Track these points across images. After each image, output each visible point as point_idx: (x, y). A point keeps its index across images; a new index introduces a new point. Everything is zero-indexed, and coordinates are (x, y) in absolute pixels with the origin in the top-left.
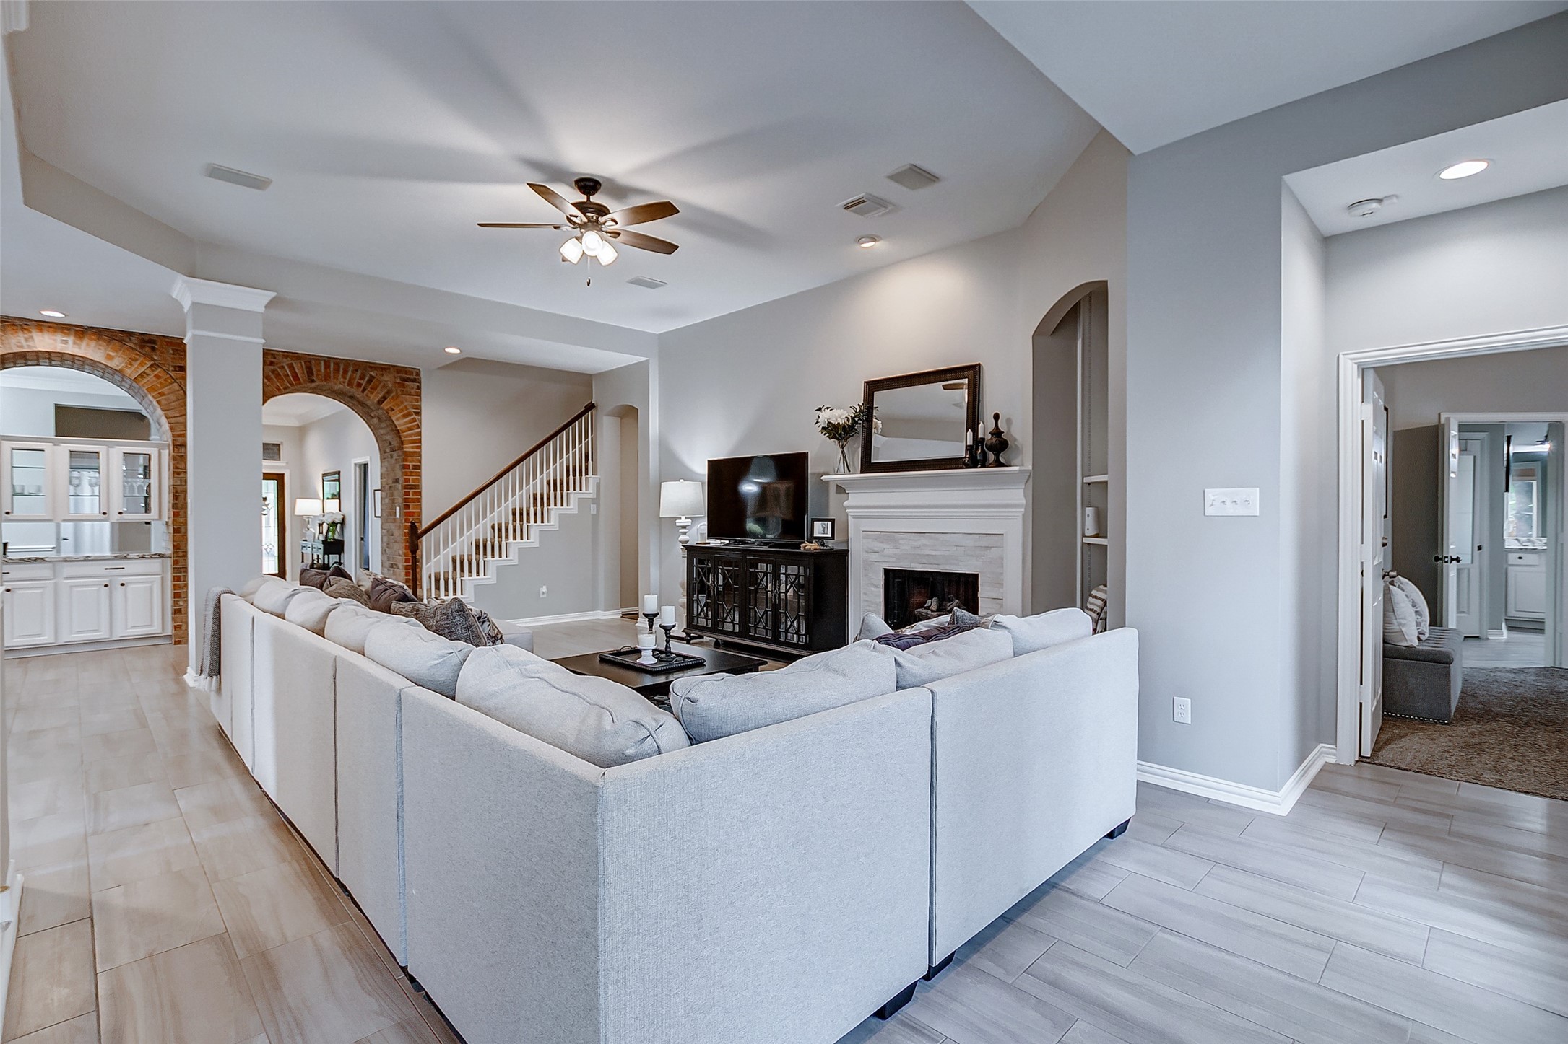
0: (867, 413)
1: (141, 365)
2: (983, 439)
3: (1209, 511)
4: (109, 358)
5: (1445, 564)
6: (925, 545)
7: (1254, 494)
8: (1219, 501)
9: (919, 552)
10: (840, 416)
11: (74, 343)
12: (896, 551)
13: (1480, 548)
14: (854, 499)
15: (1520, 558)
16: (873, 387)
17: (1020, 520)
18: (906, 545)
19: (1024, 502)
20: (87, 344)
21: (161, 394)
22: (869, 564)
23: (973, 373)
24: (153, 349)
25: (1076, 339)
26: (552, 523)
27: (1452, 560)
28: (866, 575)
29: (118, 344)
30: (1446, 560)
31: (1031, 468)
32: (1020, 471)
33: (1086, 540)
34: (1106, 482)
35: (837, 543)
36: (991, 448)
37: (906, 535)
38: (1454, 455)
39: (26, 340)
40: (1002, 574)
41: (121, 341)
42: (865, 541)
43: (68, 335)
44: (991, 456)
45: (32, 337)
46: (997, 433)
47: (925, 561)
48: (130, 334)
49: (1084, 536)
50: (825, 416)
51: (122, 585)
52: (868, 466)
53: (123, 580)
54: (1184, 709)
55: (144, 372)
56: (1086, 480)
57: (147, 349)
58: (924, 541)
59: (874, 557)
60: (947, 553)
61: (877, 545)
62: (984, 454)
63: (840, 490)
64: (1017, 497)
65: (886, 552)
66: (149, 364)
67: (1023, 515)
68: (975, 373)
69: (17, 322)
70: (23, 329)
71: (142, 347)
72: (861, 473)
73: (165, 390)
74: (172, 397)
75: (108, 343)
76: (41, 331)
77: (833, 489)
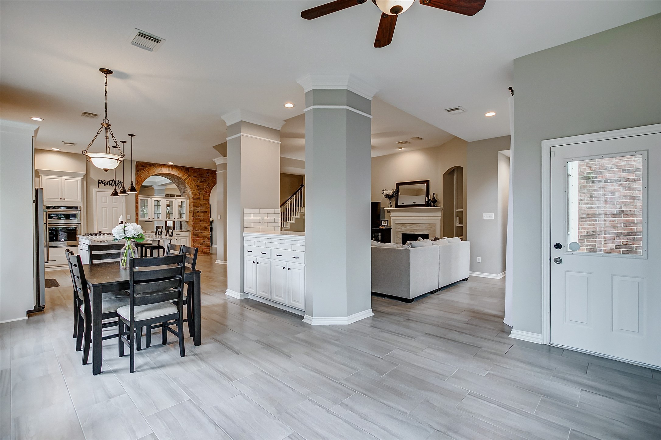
0: (397, 191)
1: (186, 176)
2: (430, 200)
3: (484, 218)
4: (179, 174)
6: (414, 227)
7: (493, 215)
8: (486, 216)
9: (412, 229)
10: (390, 192)
11: (171, 170)
12: (406, 229)
14: (393, 215)
16: (399, 184)
17: (440, 220)
18: (408, 227)
19: (441, 216)
20: (174, 171)
21: (190, 184)
22: (397, 232)
23: (427, 182)
24: (189, 171)
25: (454, 175)
26: (293, 221)
28: (397, 235)
29: (181, 170)
31: (443, 207)
32: (440, 208)
33: (457, 225)
34: (462, 211)
35: (389, 226)
36: (432, 202)
37: (408, 224)
39: (161, 170)
40: (435, 234)
41: (181, 169)
42: (396, 226)
43: (170, 168)
44: (432, 204)
45: (162, 169)
46: (434, 198)
47: (414, 231)
48: (183, 167)
49: (456, 224)
50: (386, 192)
51: (180, 239)
52: (397, 206)
53: (180, 238)
54: (479, 260)
55: (186, 178)
56: (457, 210)
57: (187, 171)
58: (413, 226)
59: (399, 230)
60: (420, 229)
61: (400, 227)
62: (430, 203)
63: (389, 212)
64: (439, 214)
65: (403, 229)
66: (188, 175)
67: (441, 219)
68: (428, 183)
69: (159, 165)
70: (160, 167)
71: (186, 171)
72: (396, 207)
73: (191, 183)
74: (193, 185)
75: (179, 170)
76: (164, 167)
77: (386, 212)
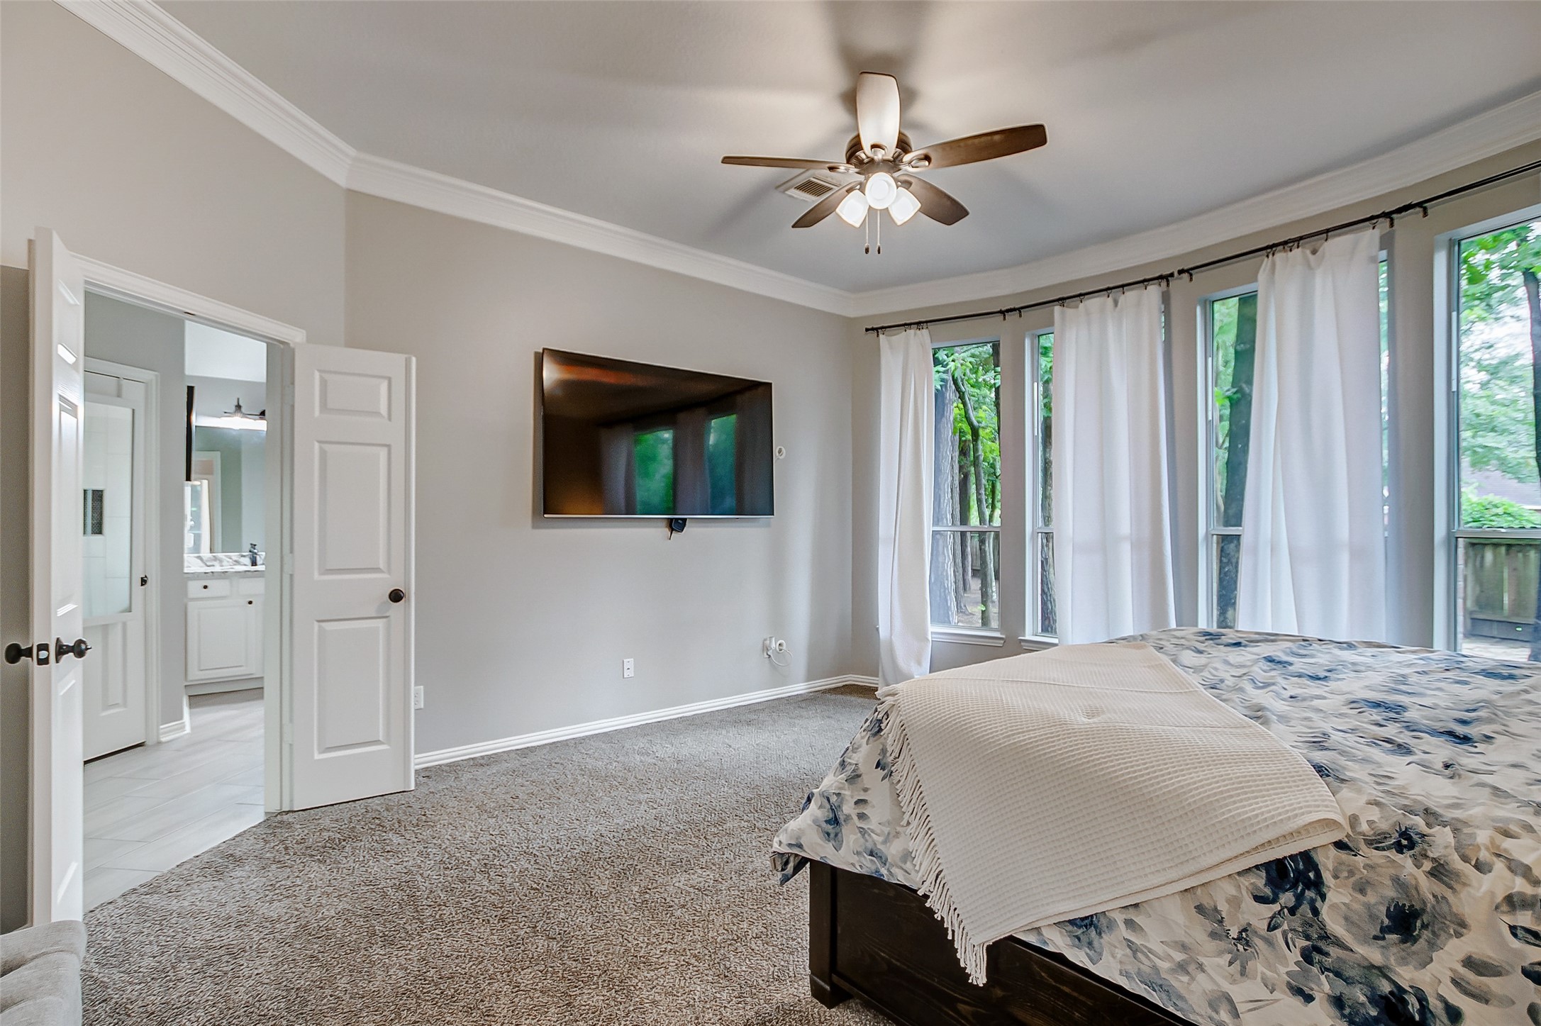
5: (37, 670)
13: (144, 582)
15: (205, 587)
27: (61, 650)
30: (43, 654)
38: (73, 410)
